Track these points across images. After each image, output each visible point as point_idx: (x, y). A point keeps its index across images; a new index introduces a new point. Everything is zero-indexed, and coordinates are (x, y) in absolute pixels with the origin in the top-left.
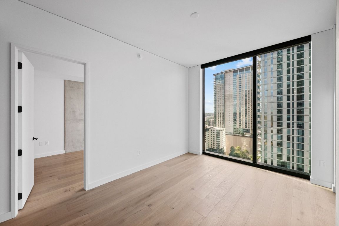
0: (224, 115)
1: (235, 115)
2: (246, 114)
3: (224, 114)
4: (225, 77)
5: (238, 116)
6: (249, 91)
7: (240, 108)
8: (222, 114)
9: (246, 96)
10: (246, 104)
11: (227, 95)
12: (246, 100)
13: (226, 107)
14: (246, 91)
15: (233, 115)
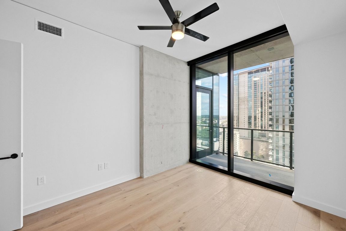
0: (238, 119)
1: (250, 118)
2: (262, 117)
3: (238, 117)
4: (239, 78)
5: (253, 119)
6: (265, 93)
7: (255, 112)
8: (236, 117)
9: (262, 98)
10: (262, 106)
11: (242, 97)
12: (262, 102)
13: (240, 110)
14: (262, 93)
15: (247, 118)
